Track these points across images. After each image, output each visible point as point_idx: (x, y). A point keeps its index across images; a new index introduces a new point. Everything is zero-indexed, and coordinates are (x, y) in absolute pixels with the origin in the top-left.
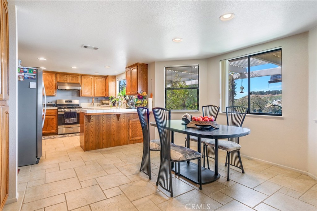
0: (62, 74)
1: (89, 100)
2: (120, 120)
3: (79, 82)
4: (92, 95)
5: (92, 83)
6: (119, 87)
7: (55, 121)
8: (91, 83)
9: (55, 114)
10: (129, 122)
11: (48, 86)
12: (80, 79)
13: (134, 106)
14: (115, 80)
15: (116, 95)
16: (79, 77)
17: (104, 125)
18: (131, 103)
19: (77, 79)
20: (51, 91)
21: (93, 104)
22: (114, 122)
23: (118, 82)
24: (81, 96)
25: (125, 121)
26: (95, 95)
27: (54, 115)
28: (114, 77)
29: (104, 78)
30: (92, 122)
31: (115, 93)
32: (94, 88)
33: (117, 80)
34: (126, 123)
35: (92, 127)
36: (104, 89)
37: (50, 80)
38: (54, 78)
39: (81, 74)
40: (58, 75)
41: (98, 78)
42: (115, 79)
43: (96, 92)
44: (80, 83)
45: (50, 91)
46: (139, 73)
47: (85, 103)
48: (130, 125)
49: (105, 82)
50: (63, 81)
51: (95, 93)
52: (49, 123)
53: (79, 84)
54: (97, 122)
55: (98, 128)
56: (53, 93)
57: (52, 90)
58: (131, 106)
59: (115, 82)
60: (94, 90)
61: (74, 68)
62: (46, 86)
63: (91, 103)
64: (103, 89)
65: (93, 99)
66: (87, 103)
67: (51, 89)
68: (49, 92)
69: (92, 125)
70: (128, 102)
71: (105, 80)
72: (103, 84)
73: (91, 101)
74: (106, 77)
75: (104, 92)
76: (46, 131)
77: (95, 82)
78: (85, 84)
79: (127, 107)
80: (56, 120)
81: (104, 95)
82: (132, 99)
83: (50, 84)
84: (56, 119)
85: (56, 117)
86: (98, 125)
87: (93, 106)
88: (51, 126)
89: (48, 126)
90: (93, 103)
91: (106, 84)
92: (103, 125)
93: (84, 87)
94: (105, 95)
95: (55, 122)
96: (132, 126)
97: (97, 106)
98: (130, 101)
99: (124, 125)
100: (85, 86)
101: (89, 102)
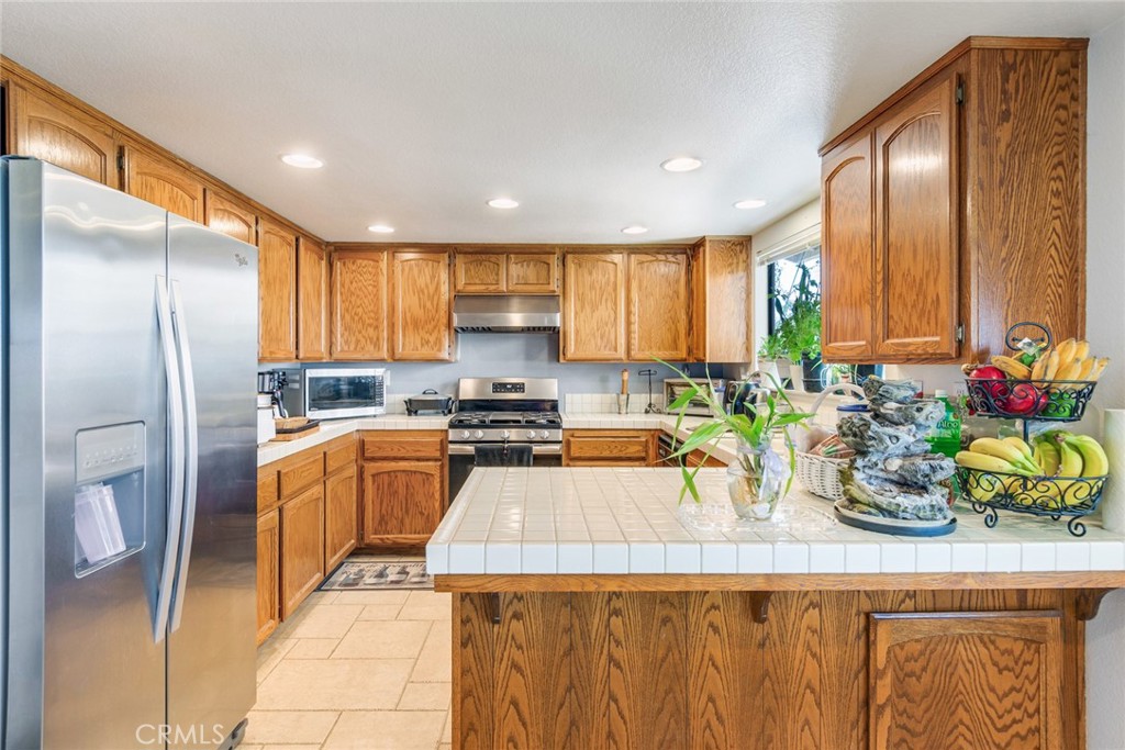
0: (476, 253)
1: (604, 380)
2: (771, 613)
3: (555, 286)
4: (618, 356)
5: (615, 290)
6: (770, 302)
7: (438, 486)
8: (610, 289)
9: (438, 454)
10: (869, 645)
11: (419, 313)
12: (556, 272)
13: (937, 496)
14: (742, 265)
15: (748, 350)
16: (554, 260)
17: (618, 653)
18: (895, 464)
19: (544, 273)
20: (432, 339)
21: (623, 403)
22: (716, 630)
23: (760, 274)
24: (562, 360)
25: (830, 629)
26: (635, 354)
27: (436, 460)
28: (741, 246)
29: (682, 258)
30: (517, 616)
31: (741, 340)
32: (629, 313)
33: (757, 259)
34: (832, 653)
35: (515, 666)
36: (683, 317)
37: (427, 286)
38: (444, 276)
39: (561, 247)
40: (460, 260)
41: (649, 258)
42: (743, 256)
43: (635, 337)
44: (558, 292)
45: (426, 336)
46: (985, 140)
47: (587, 397)
48: (881, 674)
49: (689, 282)
50: (483, 287)
51: (635, 342)
52: (412, 495)
53: (552, 297)
54: (564, 621)
55: (564, 681)
56: (439, 350)
57: (435, 335)
58: (908, 501)
59: (741, 273)
60: (629, 323)
61: (503, 203)
62: (408, 315)
63: (614, 395)
64: (675, 321)
65: (626, 375)
66: (599, 396)
67: (430, 327)
68: (422, 345)
69: (519, 647)
70: (864, 454)
71: (689, 265)
72: (676, 293)
73: (614, 383)
74: (691, 251)
75: (683, 332)
76: (401, 532)
77: (634, 285)
78: (581, 298)
79: (853, 501)
80: (442, 482)
81: (683, 354)
82: (910, 420)
83: (429, 305)
84: (442, 477)
85: (442, 467)
86: (571, 647)
87: (624, 411)
88: (421, 513)
89: (407, 512)
90: (624, 397)
91: (690, 293)
92: (611, 658)
93: (576, 313)
94: (690, 351)
95: (437, 495)
96: (899, 681)
97: (647, 412)
98: (892, 447)
99: (811, 663)
100: (583, 307)
101: (605, 391)
